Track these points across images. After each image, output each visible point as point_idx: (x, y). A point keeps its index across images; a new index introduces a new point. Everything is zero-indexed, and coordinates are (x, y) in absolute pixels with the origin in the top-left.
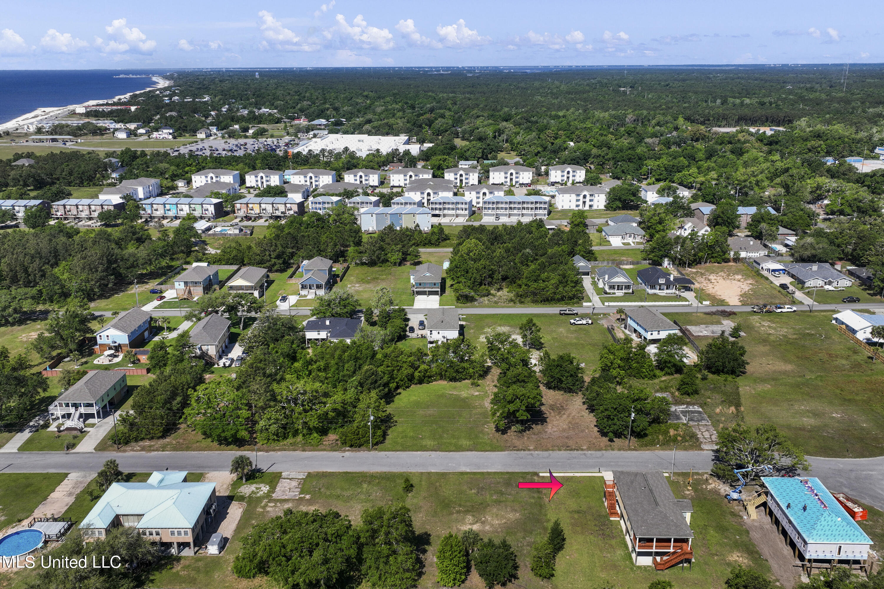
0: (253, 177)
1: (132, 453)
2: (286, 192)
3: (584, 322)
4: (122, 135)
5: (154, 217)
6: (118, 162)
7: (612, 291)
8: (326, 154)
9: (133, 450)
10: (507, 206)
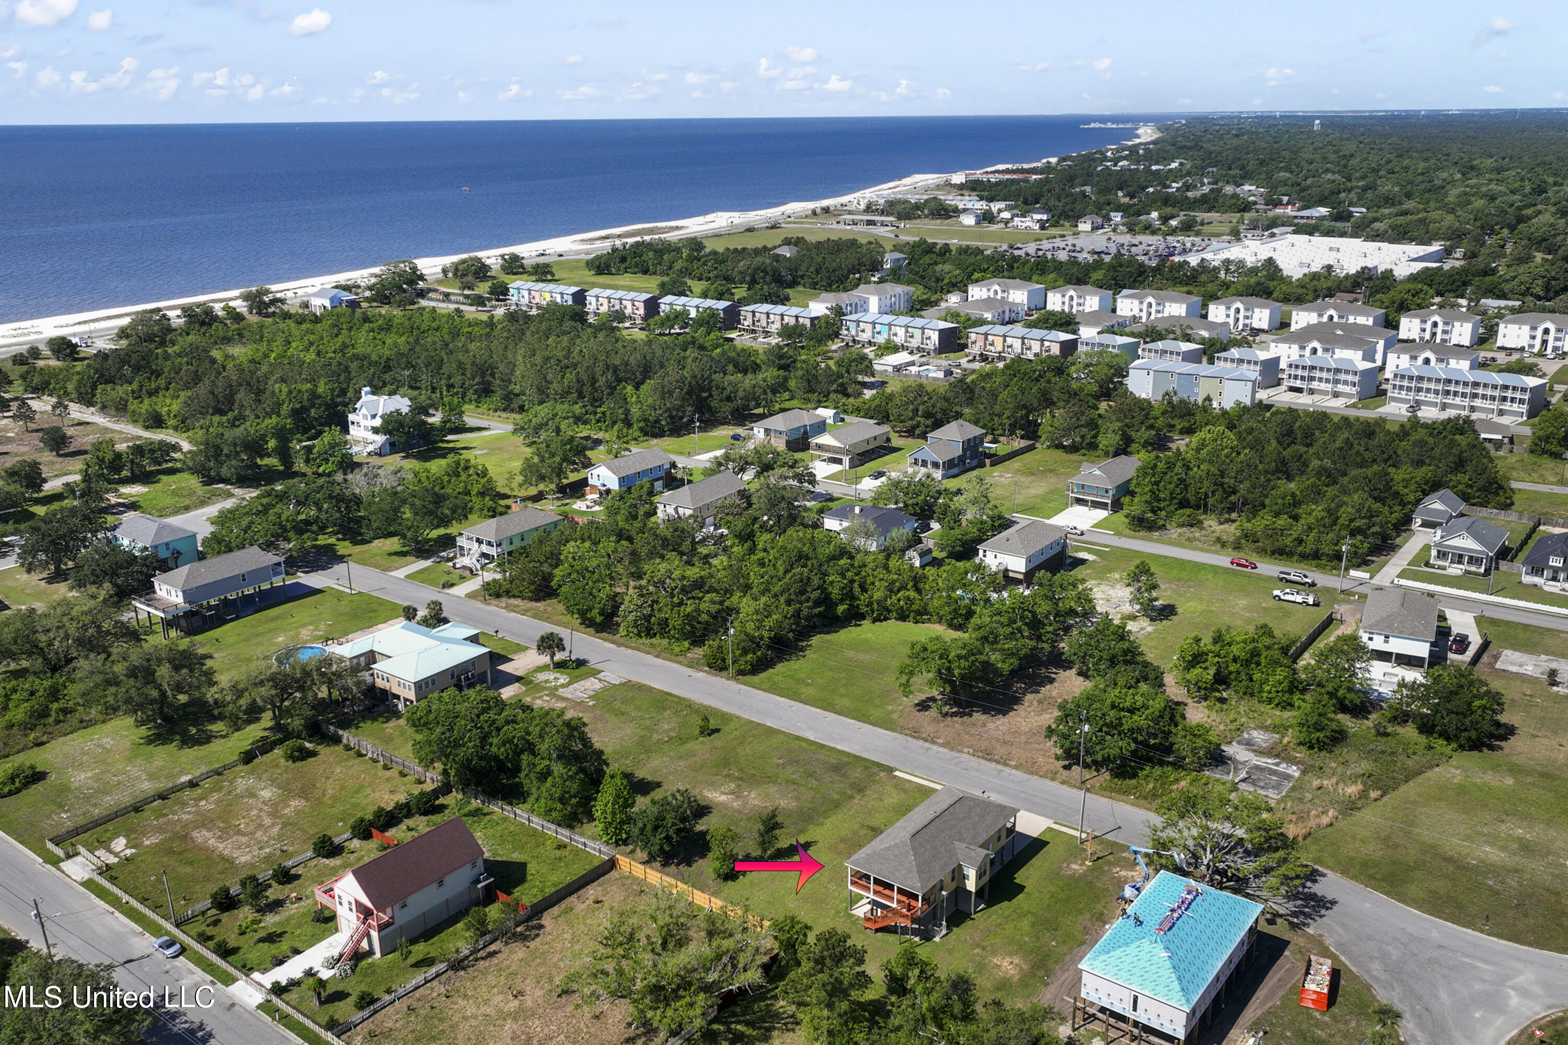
0: (1059, 296)
1: (494, 608)
2: (1078, 323)
3: (1299, 599)
4: (968, 220)
5: (859, 342)
6: (905, 259)
7: (1441, 563)
8: (1232, 268)
9: (497, 606)
10: (1440, 387)
